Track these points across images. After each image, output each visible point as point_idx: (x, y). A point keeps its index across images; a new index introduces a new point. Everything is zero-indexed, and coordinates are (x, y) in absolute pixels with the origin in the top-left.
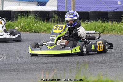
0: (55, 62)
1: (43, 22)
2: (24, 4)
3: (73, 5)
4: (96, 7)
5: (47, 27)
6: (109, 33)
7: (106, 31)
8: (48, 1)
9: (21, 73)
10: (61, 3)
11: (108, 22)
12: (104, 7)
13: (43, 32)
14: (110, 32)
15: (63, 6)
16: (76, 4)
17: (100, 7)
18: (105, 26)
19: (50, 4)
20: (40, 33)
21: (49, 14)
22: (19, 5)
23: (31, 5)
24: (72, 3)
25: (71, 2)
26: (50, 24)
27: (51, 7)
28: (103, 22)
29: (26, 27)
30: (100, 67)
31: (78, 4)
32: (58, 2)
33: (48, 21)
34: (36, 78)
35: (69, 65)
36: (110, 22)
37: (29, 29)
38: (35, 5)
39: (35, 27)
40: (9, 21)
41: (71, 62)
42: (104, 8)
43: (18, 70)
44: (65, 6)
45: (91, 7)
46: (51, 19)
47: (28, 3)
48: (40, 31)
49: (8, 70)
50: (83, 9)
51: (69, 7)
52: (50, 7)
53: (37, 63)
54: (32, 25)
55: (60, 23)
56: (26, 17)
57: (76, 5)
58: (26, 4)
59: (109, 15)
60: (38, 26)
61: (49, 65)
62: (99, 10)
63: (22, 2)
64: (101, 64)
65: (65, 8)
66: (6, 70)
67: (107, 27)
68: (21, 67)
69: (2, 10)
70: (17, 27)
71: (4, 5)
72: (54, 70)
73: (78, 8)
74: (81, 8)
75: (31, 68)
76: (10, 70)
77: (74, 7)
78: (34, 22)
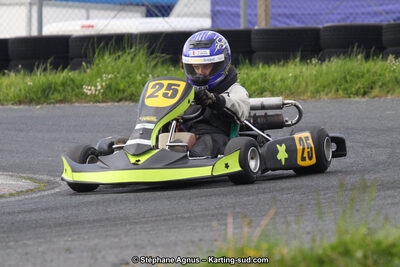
1: (175, 67)
2: (109, 12)
3: (263, 7)
4: (339, 14)
6: (388, 92)
7: (381, 87)
9: (138, 227)
10: (224, 5)
11: (385, 58)
12: (363, 10)
14: (394, 90)
15: (232, 14)
16: (273, 7)
17: (351, 11)
18: (376, 72)
19: (186, 10)
22: (88, 18)
23: (130, 14)
24: (259, 4)
28: (367, 58)
29: (122, 87)
30: (389, 201)
31: (279, 7)
34: (193, 242)
35: (285, 196)
36: (391, 57)
37: (129, 91)
38: (138, 15)
40: (63, 69)
41: (288, 189)
42: (363, 13)
45: (321, 14)
47: (120, 11)
49: (94, 221)
50: (298, 21)
51: (250, 18)
52: (185, 19)
54: (139, 78)
56: (120, 53)
57: (274, 11)
59: (385, 37)
62: (348, 23)
63: (95, 8)
64: (388, 189)
65: (241, 20)
66: (89, 222)
67: (380, 75)
68: (134, 211)
69: (35, 33)
70: (93, 88)
71: (44, 20)
73: (280, 18)
74: (288, 18)
75: (166, 213)
76: (100, 220)
77: (266, 14)
78: (143, 69)
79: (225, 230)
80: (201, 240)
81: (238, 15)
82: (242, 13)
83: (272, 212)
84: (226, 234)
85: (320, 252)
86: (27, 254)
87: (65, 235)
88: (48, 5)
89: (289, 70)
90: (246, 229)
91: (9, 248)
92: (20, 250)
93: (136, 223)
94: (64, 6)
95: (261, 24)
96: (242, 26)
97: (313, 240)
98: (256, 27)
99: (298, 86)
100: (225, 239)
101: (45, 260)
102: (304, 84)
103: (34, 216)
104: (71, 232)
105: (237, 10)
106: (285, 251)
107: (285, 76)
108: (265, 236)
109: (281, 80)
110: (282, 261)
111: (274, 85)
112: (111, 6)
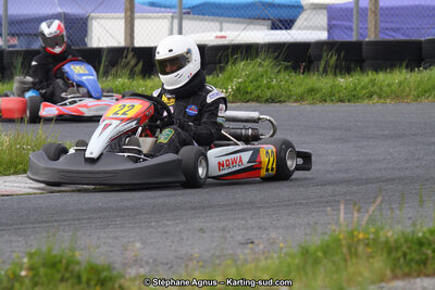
1: (295, 72)
2: (239, 25)
3: (373, 23)
5: (308, 86)
8: (297, 16)
10: (338, 19)
13: (296, 101)
16: (381, 22)
19: (305, 23)
20: (288, 104)
22: (221, 30)
23: (258, 27)
24: (369, 19)
26: (315, 77)
27: (309, 30)
29: (249, 90)
31: (387, 22)
32: (330, 19)
33: (309, 70)
34: (309, 224)
35: (390, 186)
37: (256, 93)
39: (272, 87)
41: (394, 180)
45: (423, 28)
47: (249, 24)
48: (289, 99)
49: (227, 205)
50: (403, 34)
51: (361, 31)
52: (304, 32)
55: (340, 74)
56: (249, 61)
57: (382, 25)
58: (245, 25)
60: (282, 83)
61: (332, 188)
63: (228, 22)
65: (354, 33)
66: (220, 206)
68: (259, 197)
73: (387, 32)
74: (394, 31)
75: (286, 199)
77: (376, 28)
78: (269, 74)
79: (338, 214)
80: (316, 223)
81: (351, 29)
82: (354, 27)
83: (379, 200)
84: (338, 219)
85: (420, 234)
86: (166, 233)
87: (199, 217)
88: (187, 18)
89: (395, 76)
90: (356, 214)
91: (151, 227)
92: (160, 230)
93: (260, 207)
94: (202, 20)
95: (371, 37)
96: (354, 39)
97: (414, 225)
98: (367, 39)
99: (403, 91)
100: (337, 223)
101: (182, 239)
102: (407, 89)
104: (204, 215)
105: (349, 24)
106: (390, 234)
107: (392, 81)
108: (372, 220)
109: (388, 85)
110: (387, 242)
111: (381, 89)
112: (242, 20)
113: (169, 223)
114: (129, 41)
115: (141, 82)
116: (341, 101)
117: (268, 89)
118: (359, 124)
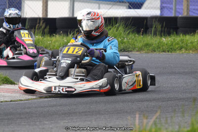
0: (158, 99)
1: (138, 34)
2: (107, 6)
3: (186, 5)
5: (145, 42)
9: (102, 117)
10: (166, 3)
13: (137, 51)
15: (170, 9)
16: (191, 5)
19: (149, 6)
20: (133, 52)
21: (147, 21)
22: (99, 9)
24: (184, 3)
25: (182, 1)
26: (149, 37)
27: (150, 9)
31: (194, 5)
32: (162, 2)
33: (146, 33)
35: (181, 103)
38: (125, 7)
39: (124, 43)
43: (99, 113)
44: (174, 8)
46: (150, 29)
47: (114, 5)
48: (134, 49)
49: (82, 112)
51: (178, 10)
53: (129, 102)
54: (120, 40)
55: (164, 35)
56: (111, 27)
57: (191, 7)
58: (110, 6)
60: (130, 40)
61: (147, 103)
63: (104, 4)
65: (173, 12)
66: (79, 113)
68: (104, 108)
69: (71, 16)
72: (157, 111)
73: (194, 11)
75: (119, 109)
77: (188, 9)
78: (122, 35)
79: (135, 120)
83: (158, 114)
84: (135, 122)
86: (43, 128)
87: (65, 119)
88: (77, 1)
89: (195, 38)
90: (145, 121)
91: (36, 125)
92: (40, 127)
93: (103, 114)
95: (185, 14)
96: (173, 15)
98: (180, 16)
103: (54, 109)
104: (69, 118)
105: (172, 6)
107: (193, 40)
109: (191, 43)
111: (187, 45)
113: (47, 123)
114: (45, 14)
115: (49, 38)
116: (164, 51)
117: (122, 44)
118: (172, 65)
